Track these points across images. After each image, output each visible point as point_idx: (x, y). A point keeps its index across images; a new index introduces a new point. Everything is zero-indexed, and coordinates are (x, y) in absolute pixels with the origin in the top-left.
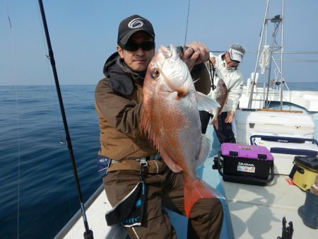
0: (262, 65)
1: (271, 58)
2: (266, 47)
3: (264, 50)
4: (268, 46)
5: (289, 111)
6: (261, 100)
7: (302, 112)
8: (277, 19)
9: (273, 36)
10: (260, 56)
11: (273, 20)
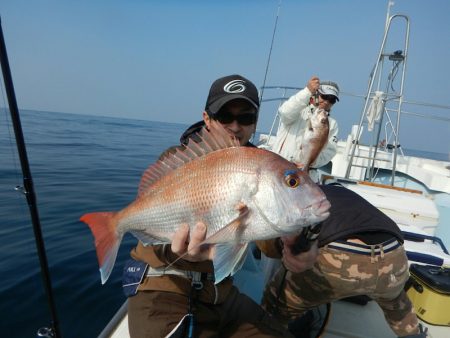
0: (370, 119)
1: (384, 109)
2: (379, 93)
3: (375, 98)
4: (382, 93)
5: (403, 190)
6: (363, 167)
7: (421, 193)
8: (398, 56)
9: (389, 78)
10: (368, 105)
11: (391, 57)
